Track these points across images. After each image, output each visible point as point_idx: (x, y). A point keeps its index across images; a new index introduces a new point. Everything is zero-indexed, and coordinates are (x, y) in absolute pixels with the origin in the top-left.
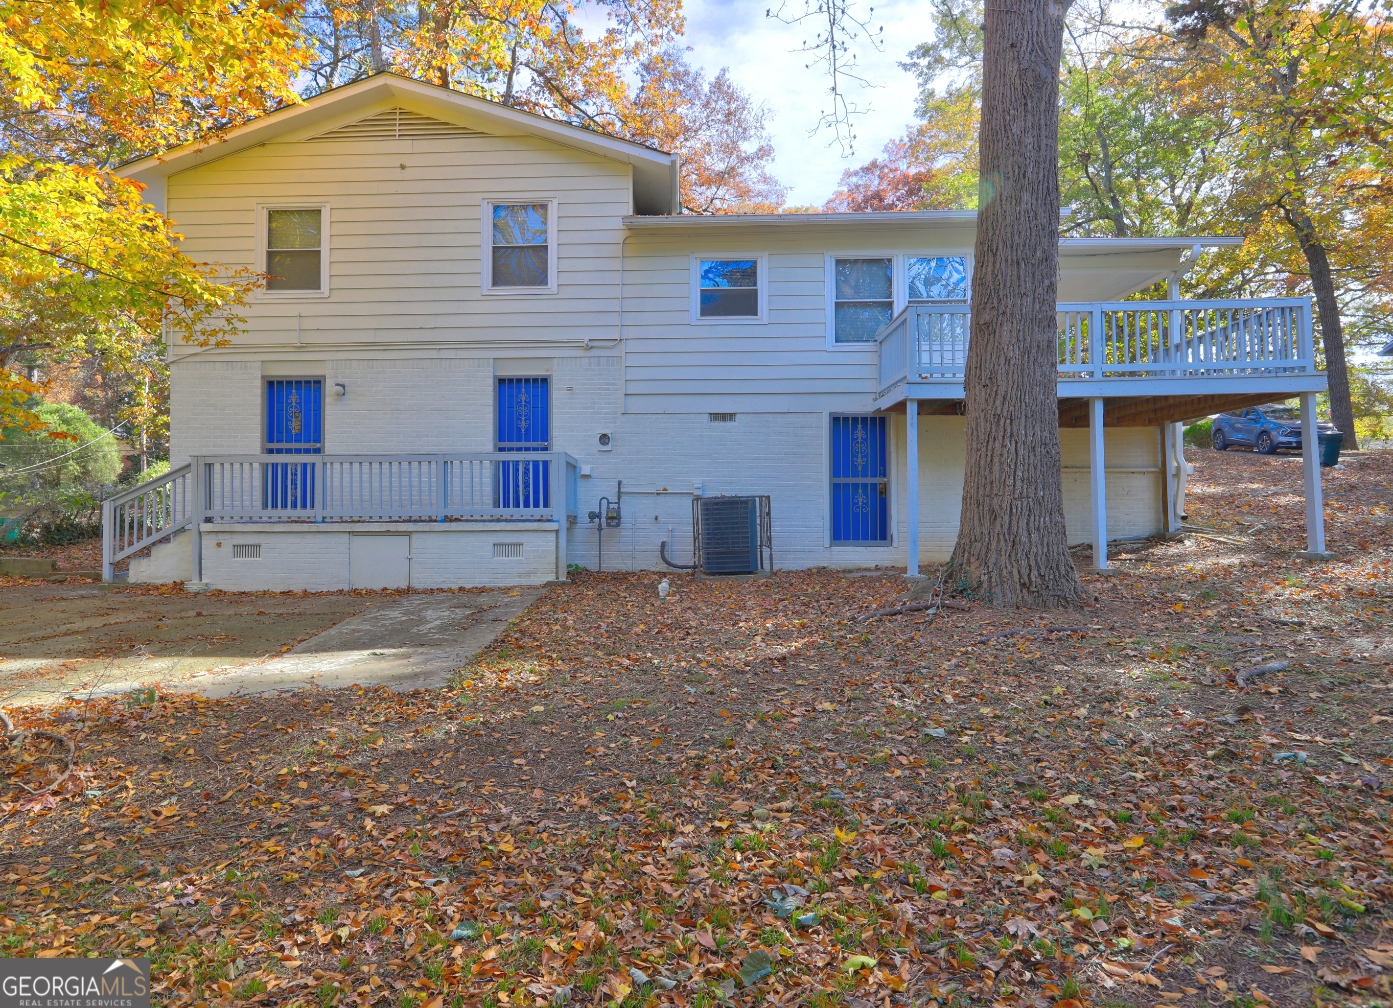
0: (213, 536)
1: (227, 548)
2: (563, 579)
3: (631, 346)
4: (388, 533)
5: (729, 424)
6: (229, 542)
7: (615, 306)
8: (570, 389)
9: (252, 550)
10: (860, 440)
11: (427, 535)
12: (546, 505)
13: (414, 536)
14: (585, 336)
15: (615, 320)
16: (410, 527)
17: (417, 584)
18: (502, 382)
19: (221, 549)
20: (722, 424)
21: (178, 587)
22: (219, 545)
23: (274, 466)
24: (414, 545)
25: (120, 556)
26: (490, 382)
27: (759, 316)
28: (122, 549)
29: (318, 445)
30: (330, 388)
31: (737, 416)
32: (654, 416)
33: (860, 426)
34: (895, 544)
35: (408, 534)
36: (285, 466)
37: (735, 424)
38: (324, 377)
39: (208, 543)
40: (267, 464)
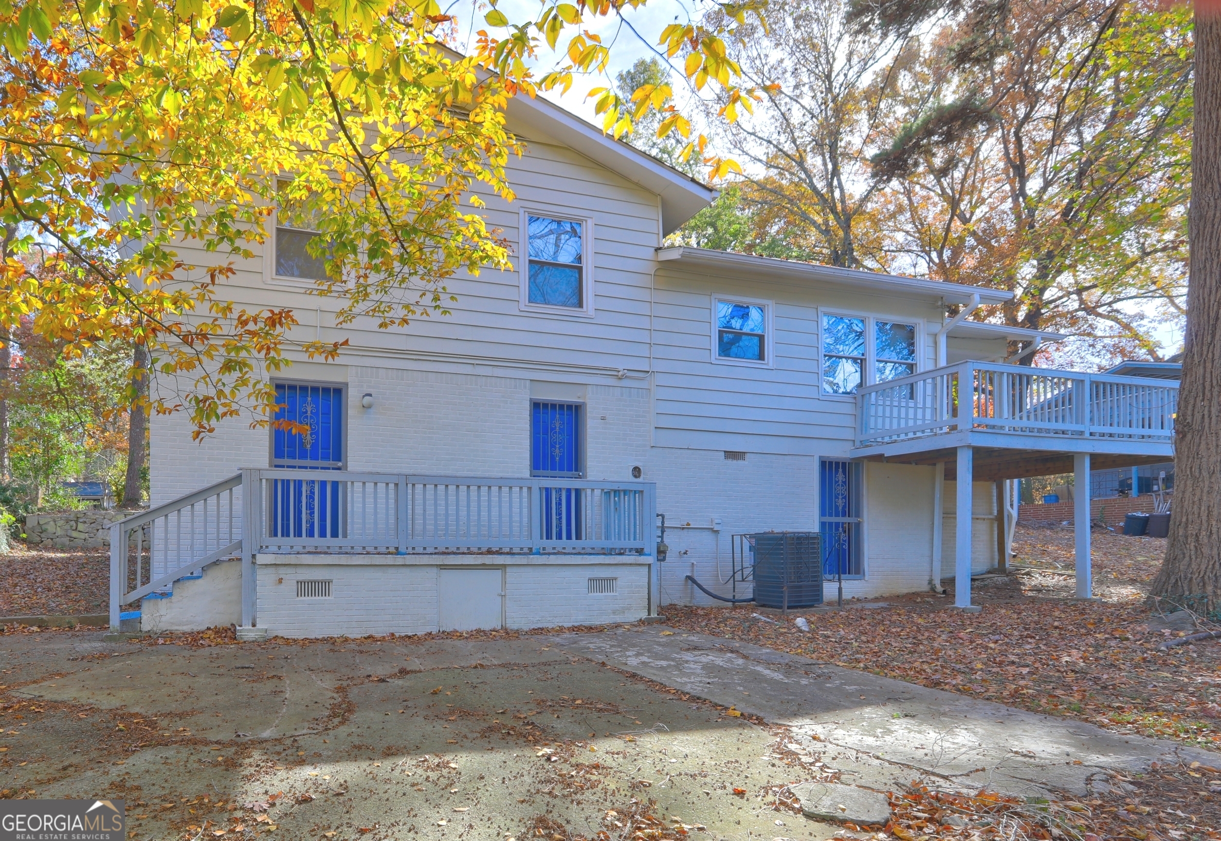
0: (272, 570)
1: (290, 586)
2: (654, 615)
3: (660, 379)
4: (484, 567)
5: (740, 462)
6: (292, 577)
7: (645, 337)
8: (603, 418)
9: (320, 587)
10: (840, 483)
11: (522, 569)
12: (578, 537)
13: (508, 570)
14: (621, 365)
15: (644, 351)
16: (508, 560)
17: (512, 625)
18: (537, 407)
19: (282, 586)
20: (735, 462)
21: (227, 633)
22: (280, 581)
23: (285, 483)
24: (508, 580)
25: (133, 596)
26: (527, 406)
27: (766, 361)
28: (134, 588)
29: (340, 464)
30: (353, 397)
31: (747, 456)
32: (679, 451)
33: (840, 470)
34: (866, 578)
35: (503, 567)
36: (299, 484)
37: (745, 462)
38: (347, 384)
39: (264, 579)
40: (276, 481)
